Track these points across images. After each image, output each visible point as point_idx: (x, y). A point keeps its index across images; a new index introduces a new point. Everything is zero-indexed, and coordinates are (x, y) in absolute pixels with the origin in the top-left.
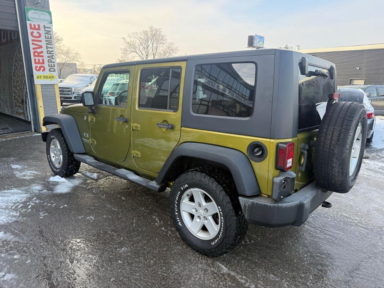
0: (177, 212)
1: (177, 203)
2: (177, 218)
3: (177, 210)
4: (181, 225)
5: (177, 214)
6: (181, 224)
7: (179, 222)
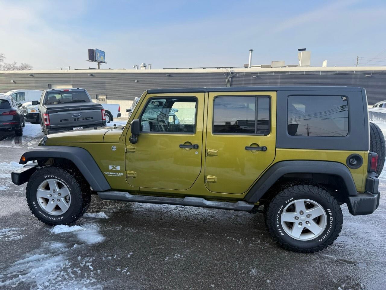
0: (278, 224)
1: (278, 216)
2: (279, 230)
3: (278, 223)
4: (283, 235)
5: (279, 226)
6: (283, 233)
7: (281, 232)
